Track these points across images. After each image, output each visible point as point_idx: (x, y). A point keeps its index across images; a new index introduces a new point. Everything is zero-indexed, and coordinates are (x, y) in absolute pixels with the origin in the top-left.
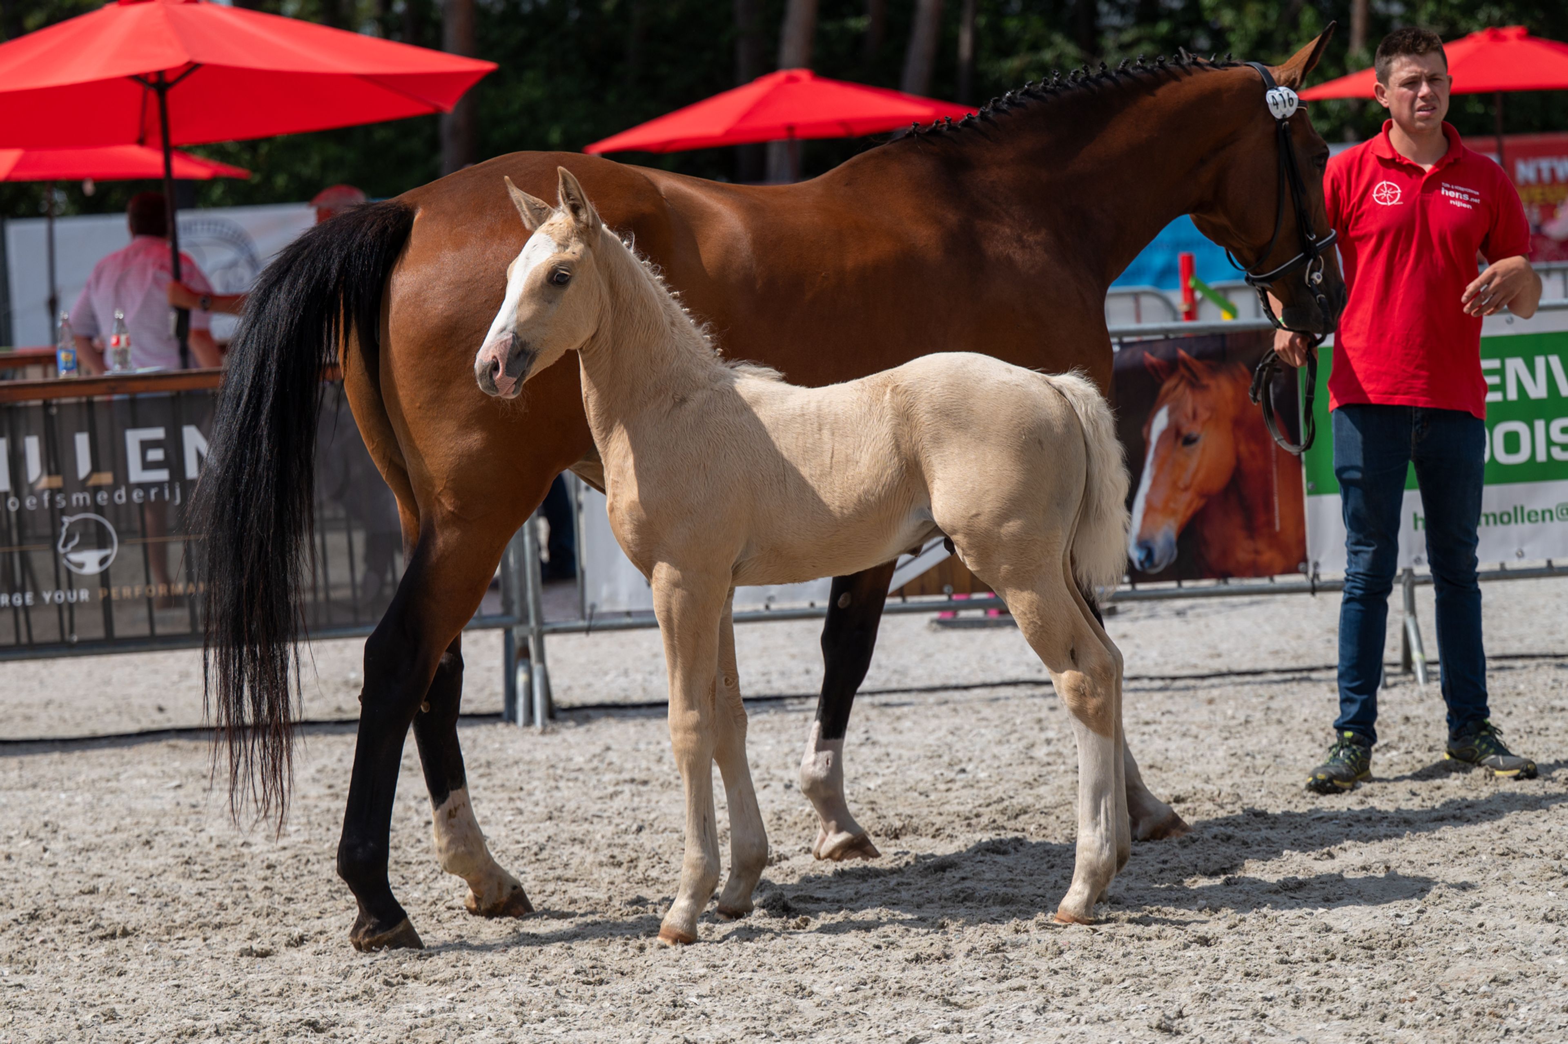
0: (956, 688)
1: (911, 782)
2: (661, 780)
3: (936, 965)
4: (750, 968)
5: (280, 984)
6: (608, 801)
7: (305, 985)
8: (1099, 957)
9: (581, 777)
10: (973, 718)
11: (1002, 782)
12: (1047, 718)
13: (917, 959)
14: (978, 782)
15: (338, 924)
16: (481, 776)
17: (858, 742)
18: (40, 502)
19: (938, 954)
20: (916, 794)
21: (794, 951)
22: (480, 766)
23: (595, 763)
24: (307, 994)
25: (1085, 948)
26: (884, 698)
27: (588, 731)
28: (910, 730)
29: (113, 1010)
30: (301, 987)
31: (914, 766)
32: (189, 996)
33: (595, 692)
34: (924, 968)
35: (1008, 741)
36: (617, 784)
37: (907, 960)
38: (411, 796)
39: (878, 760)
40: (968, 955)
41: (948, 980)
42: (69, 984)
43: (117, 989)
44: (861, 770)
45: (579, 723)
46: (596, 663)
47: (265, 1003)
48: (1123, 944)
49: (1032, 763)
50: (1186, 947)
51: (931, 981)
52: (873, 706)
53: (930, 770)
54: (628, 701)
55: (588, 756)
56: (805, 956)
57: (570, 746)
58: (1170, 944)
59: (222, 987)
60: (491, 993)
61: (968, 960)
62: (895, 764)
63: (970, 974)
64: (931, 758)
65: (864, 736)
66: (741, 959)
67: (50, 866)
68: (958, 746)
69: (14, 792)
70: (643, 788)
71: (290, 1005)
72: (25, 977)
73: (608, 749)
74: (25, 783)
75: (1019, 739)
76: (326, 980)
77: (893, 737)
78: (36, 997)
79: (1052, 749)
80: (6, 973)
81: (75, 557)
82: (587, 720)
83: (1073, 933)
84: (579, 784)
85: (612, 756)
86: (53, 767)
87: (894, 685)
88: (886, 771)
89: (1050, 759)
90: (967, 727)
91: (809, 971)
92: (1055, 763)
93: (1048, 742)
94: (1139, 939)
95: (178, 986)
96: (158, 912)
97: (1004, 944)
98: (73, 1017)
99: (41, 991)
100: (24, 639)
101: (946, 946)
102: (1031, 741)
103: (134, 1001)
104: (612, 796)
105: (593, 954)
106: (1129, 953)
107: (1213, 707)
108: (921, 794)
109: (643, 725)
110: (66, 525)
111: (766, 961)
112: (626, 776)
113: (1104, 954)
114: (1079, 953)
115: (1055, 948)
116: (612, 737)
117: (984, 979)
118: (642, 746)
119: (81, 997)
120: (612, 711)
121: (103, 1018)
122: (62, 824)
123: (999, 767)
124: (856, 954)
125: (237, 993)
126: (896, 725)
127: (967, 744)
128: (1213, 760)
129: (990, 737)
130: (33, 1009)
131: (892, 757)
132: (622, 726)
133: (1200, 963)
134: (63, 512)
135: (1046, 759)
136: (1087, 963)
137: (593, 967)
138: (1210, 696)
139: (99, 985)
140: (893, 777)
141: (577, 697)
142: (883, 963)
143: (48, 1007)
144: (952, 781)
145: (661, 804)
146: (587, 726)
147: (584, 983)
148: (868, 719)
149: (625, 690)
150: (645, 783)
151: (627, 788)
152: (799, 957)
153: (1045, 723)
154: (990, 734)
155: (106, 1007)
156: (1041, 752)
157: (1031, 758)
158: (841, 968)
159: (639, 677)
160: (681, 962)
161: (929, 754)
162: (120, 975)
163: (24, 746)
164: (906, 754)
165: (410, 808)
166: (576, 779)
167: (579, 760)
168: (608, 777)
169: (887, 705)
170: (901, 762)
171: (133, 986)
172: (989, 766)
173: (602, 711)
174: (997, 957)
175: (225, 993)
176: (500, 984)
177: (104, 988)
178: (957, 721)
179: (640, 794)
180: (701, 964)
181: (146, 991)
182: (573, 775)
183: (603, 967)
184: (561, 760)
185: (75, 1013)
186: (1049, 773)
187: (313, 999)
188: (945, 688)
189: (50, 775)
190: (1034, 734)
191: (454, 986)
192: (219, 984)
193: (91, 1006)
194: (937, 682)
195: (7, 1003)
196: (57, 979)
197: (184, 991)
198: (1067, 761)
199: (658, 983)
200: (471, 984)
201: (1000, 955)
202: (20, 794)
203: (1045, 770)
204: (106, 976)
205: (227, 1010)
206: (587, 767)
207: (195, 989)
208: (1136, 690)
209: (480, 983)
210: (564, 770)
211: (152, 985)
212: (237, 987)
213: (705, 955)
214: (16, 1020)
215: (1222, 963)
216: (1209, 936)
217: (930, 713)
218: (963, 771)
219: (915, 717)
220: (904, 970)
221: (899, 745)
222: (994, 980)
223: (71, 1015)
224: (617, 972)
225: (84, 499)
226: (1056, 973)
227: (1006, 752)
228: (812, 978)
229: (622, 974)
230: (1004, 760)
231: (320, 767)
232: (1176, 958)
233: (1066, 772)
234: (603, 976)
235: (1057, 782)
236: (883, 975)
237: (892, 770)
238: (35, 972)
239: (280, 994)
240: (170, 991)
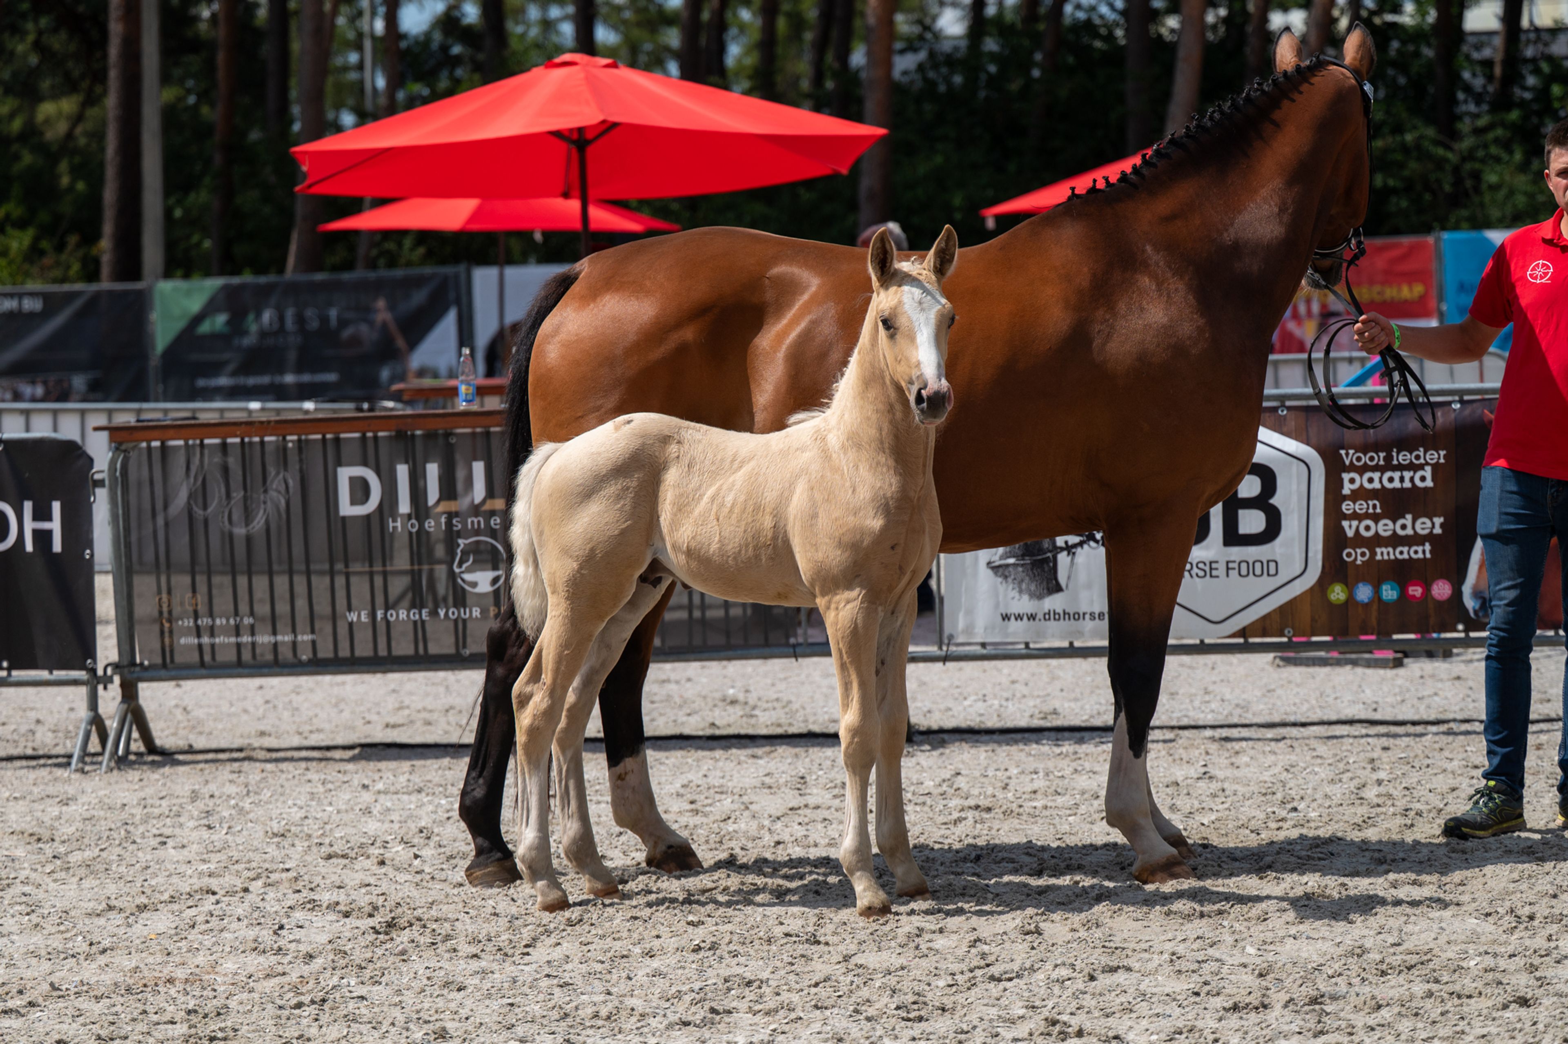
0: (1294, 724)
1: (1244, 819)
2: (1005, 807)
3: (1253, 1014)
4: (1068, 1011)
5: (610, 1007)
6: (951, 826)
7: (633, 1009)
8: (1416, 1015)
9: (929, 802)
10: (1308, 755)
11: (1331, 823)
12: (1380, 759)
13: (1235, 1008)
14: (1308, 821)
15: (676, 946)
16: (835, 797)
17: (1196, 776)
18: (438, 524)
19: (1256, 1003)
20: (1248, 832)
21: (1114, 994)
22: (835, 787)
23: (944, 787)
24: (634, 1019)
25: (1403, 1006)
26: (1225, 732)
27: (942, 754)
28: (1248, 765)
29: (444, 1029)
30: (629, 1011)
31: (1247, 803)
32: (520, 1016)
33: (953, 716)
34: (1241, 1018)
35: (1340, 781)
36: (962, 810)
37: (1224, 1009)
38: (766, 816)
39: (1214, 796)
40: (1286, 1006)
41: (1264, 1032)
42: (409, 998)
43: (453, 1006)
44: (1196, 805)
45: (934, 748)
46: (957, 687)
47: (592, 1027)
48: (1442, 1001)
49: (1362, 804)
50: (1505, 1007)
51: (1246, 1033)
52: (1213, 739)
53: (1263, 808)
54: (983, 726)
55: (938, 780)
56: (1123, 1000)
57: (923, 770)
58: (1490, 1003)
59: (554, 1008)
60: (812, 1025)
61: (1286, 1012)
62: (1229, 800)
63: (1286, 1028)
64: (1265, 794)
65: (1203, 770)
66: (1060, 1000)
67: (417, 873)
68: (1291, 784)
69: (399, 796)
70: (985, 815)
71: (617, 1029)
72: (369, 988)
73: (958, 774)
74: (410, 789)
75: (1351, 779)
76: (654, 1004)
77: (1229, 772)
78: (376, 1010)
79: (1382, 789)
80: (353, 983)
81: (468, 577)
82: (943, 744)
83: (1392, 987)
84: (926, 809)
85: (961, 782)
86: (440, 772)
87: (1235, 720)
88: (1221, 807)
89: (1380, 801)
90: (1302, 765)
91: (1127, 1016)
92: (1385, 805)
93: (1379, 782)
94: (1459, 997)
95: (512, 1005)
96: (508, 925)
97: (1322, 996)
98: (405, 1034)
99: (382, 1004)
100: (421, 651)
101: (1264, 995)
102: (1362, 781)
103: (467, 1019)
104: (956, 822)
105: (916, 988)
106: (1447, 1012)
107: (1541, 752)
108: (1252, 832)
109: (993, 751)
110: (462, 546)
111: (1085, 1003)
112: (972, 802)
113: (1421, 1012)
114: (1396, 1009)
115: (1374, 1002)
116: (963, 762)
117: (1300, 1033)
118: (990, 773)
119: (418, 1012)
120: (966, 736)
121: (434, 1036)
122: (436, 830)
123: (1330, 807)
124: (1174, 1000)
125: (566, 1015)
126: (1233, 760)
127: (1301, 781)
128: (1539, 808)
129: (1323, 775)
130: (370, 1022)
131: (1227, 793)
132: (973, 751)
133: (1519, 1026)
134: (459, 534)
135: (1376, 800)
136: (1404, 1020)
137: (914, 1003)
138: (1538, 741)
139: (437, 1000)
140: (1227, 813)
141: (935, 721)
142: (1200, 1011)
143: (384, 1022)
144: (1282, 820)
145: (1001, 832)
146: (941, 750)
147: (903, 1019)
148: (1207, 753)
149: (981, 715)
150: (989, 810)
151: (970, 814)
152: (1118, 1001)
153: (1377, 764)
154: (1324, 773)
155: (438, 1025)
156: (1371, 793)
157: (1362, 798)
158: (1158, 1015)
159: (996, 702)
160: (1002, 1000)
161: (1264, 791)
162: (459, 990)
163: (420, 750)
164: (1241, 789)
165: (763, 827)
166: (924, 803)
167: (929, 784)
168: (954, 803)
169: (1227, 739)
170: (1235, 798)
171: (469, 1003)
172: (1320, 806)
173: (957, 736)
174: (1314, 1010)
175: (555, 1014)
176: (822, 1017)
177: (441, 1003)
178: (1293, 758)
179: (982, 822)
180: (1021, 1004)
181: (481, 1009)
182: (921, 799)
183: (925, 1003)
184: (912, 784)
185: (407, 1029)
186: (1377, 815)
187: (639, 1025)
188: (1284, 725)
189: (436, 780)
190: (1366, 775)
191: (777, 1017)
192: (550, 1004)
193: (427, 1022)
194: (1276, 719)
195: (346, 1016)
196: (399, 992)
197: (517, 1010)
198: (1397, 803)
199: (975, 1023)
200: (793, 1016)
201: (1317, 1007)
202: (405, 797)
203: (1375, 811)
204: (445, 992)
205: (553, 1033)
206: (936, 791)
207: (527, 1009)
208: (1467, 733)
209: (802, 1015)
210: (914, 794)
211: (487, 1002)
212: (568, 1008)
213: (1026, 994)
214: (351, 1035)
215: (1541, 1026)
216: (1529, 996)
217: (1268, 749)
218: (1295, 809)
219: (1252, 752)
220: (1220, 1019)
221: (1236, 780)
222: (1310, 1034)
223: (404, 1032)
224: (938, 1008)
225: (479, 522)
226: (1373, 1029)
227: (1336, 791)
228: (1129, 1023)
229: (943, 1010)
230: (1336, 800)
231: (685, 782)
232: (1494, 1019)
233: (1394, 814)
234: (922, 1013)
235: (1386, 825)
236: (1200, 1024)
237: (1226, 806)
238: (380, 983)
239: (609, 1018)
240: (503, 1011)
